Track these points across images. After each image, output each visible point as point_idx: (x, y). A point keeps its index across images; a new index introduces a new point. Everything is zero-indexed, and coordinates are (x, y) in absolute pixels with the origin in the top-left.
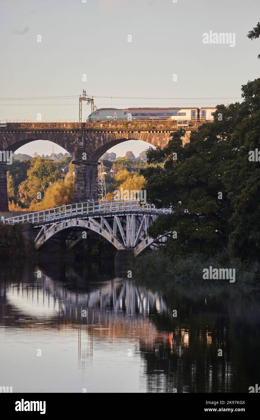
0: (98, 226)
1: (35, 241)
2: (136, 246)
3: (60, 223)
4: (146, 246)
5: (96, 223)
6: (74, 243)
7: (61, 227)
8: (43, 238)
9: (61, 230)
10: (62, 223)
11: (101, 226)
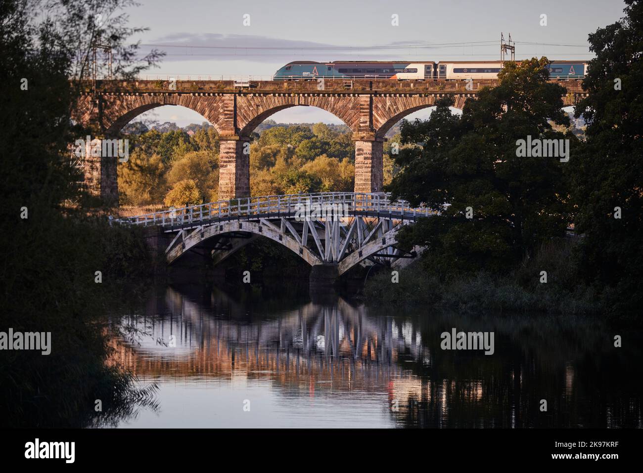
0: (276, 231)
1: (167, 251)
2: (341, 260)
3: (211, 226)
4: (358, 260)
5: (273, 227)
6: (226, 254)
7: (212, 231)
8: (181, 247)
9: (212, 235)
10: (214, 226)
11: (281, 231)
